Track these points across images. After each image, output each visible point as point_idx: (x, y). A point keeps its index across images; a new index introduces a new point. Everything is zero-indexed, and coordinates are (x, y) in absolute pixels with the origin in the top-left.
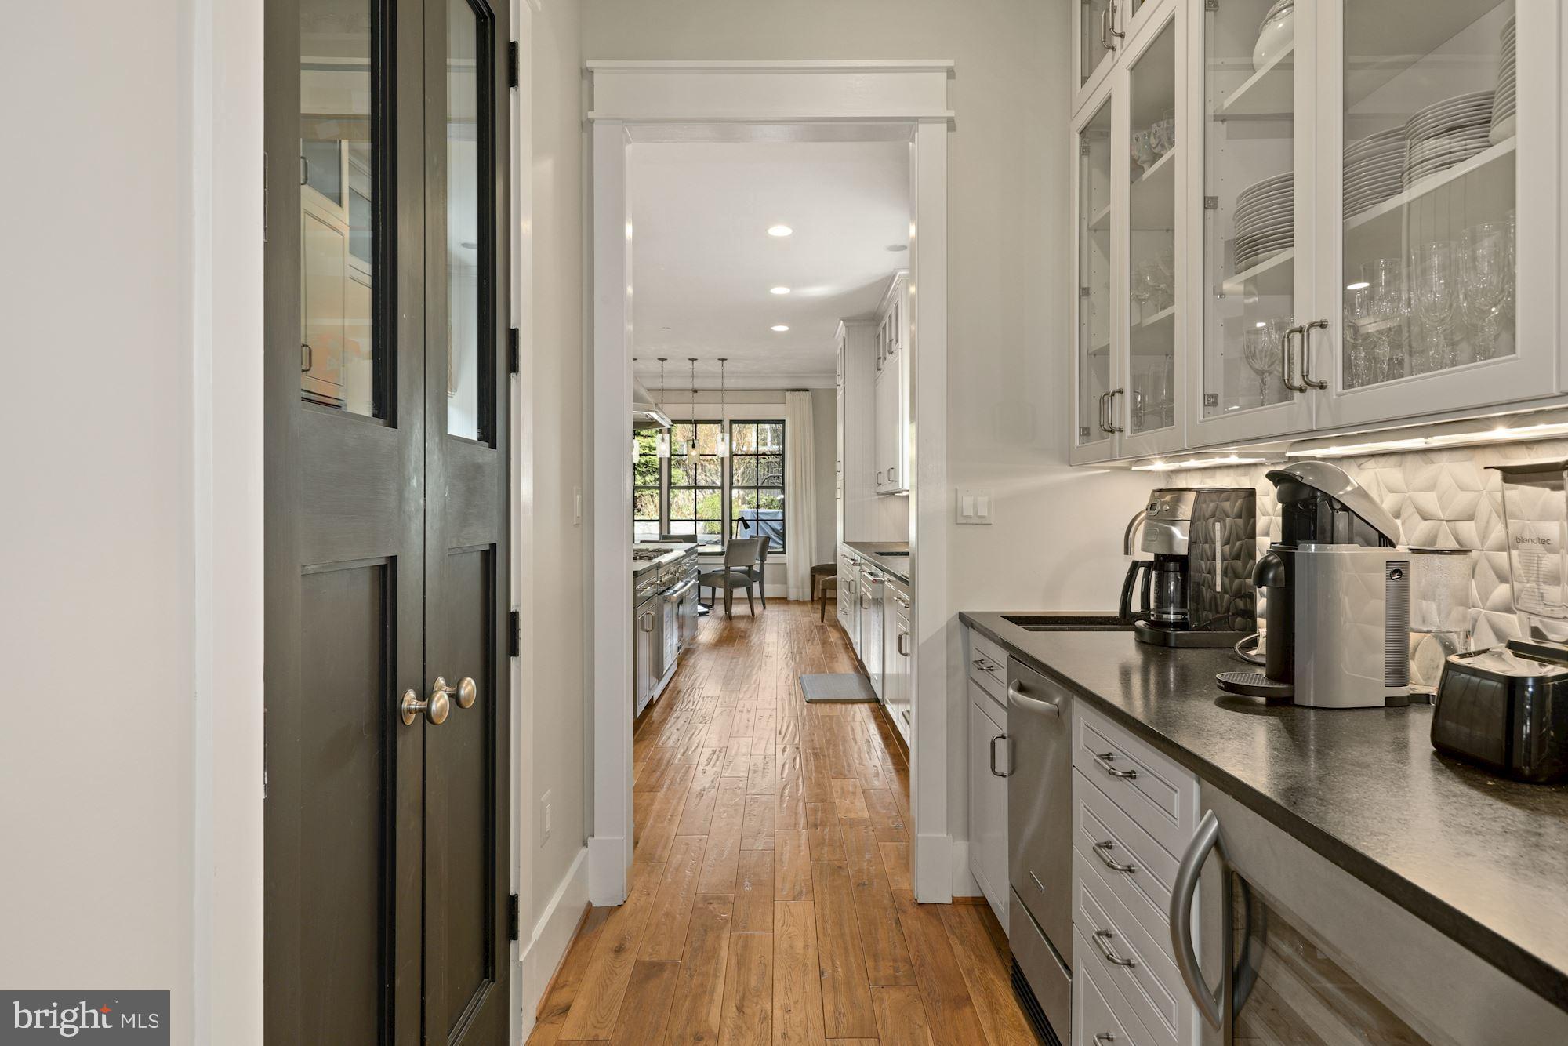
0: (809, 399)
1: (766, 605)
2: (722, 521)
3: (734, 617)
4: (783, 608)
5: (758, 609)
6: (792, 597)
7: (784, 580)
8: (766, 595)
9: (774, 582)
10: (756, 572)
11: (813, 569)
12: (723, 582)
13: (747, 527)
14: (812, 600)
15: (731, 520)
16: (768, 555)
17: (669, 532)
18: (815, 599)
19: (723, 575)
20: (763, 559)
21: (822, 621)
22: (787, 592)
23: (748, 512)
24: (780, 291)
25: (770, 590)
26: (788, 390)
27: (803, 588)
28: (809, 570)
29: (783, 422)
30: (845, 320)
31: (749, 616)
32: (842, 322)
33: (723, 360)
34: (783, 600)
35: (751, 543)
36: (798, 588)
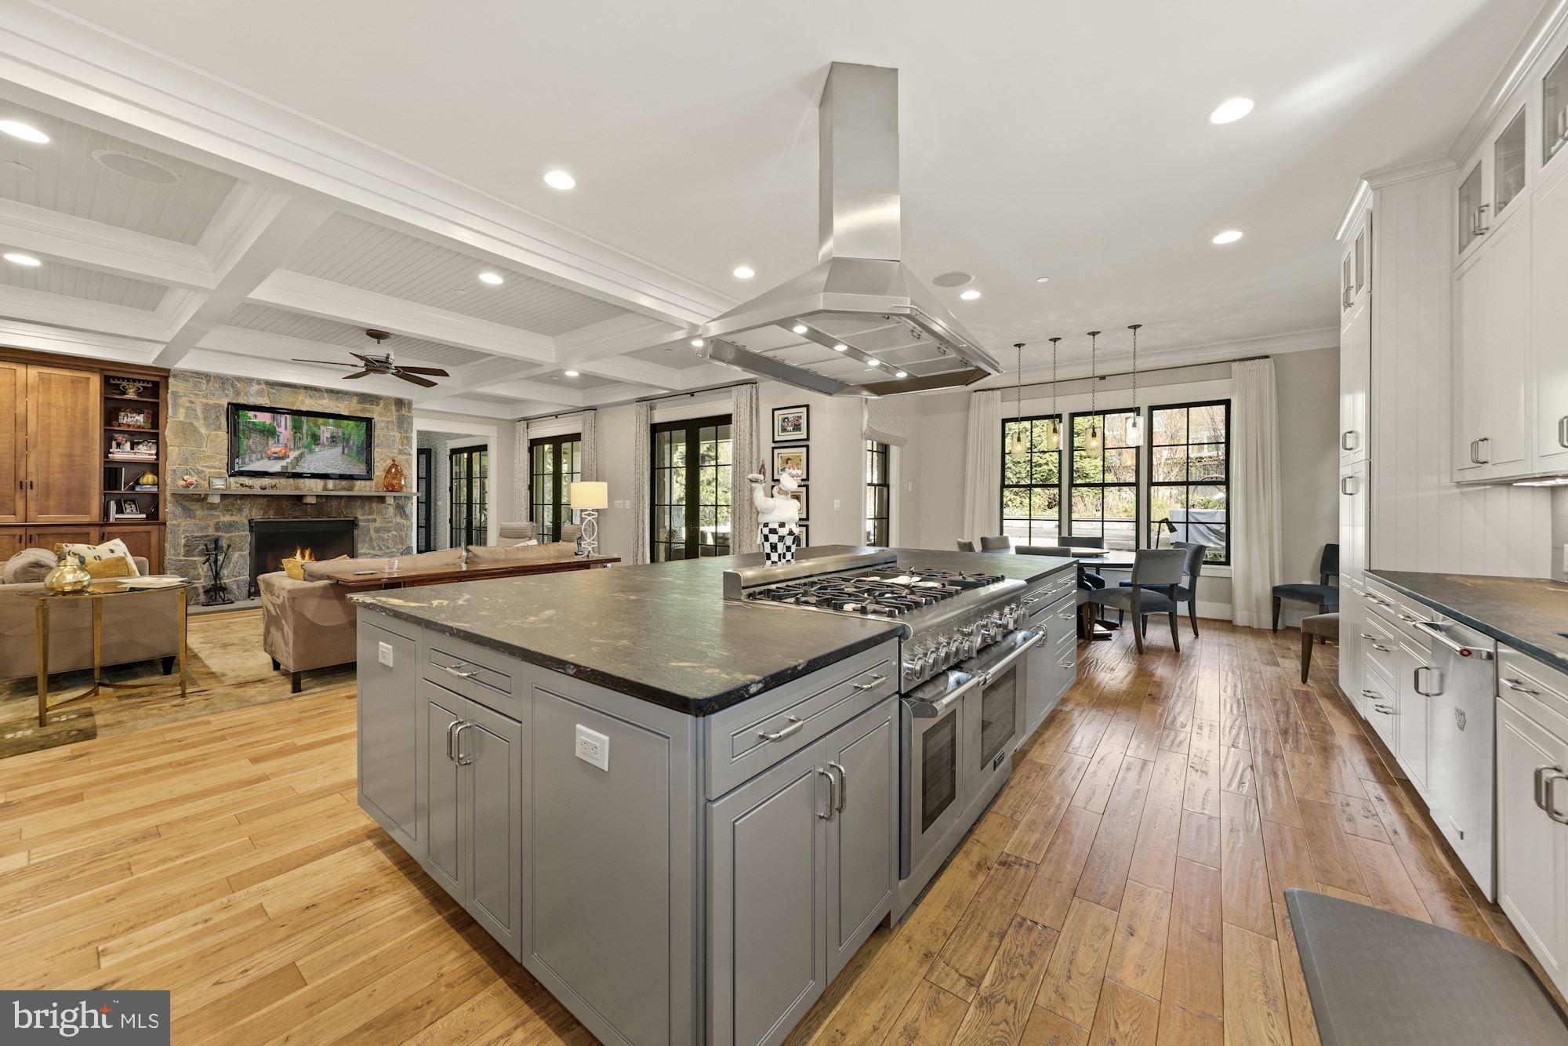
0: (1270, 369)
1: (1200, 632)
2: (1137, 522)
3: (1148, 648)
4: (1226, 639)
5: (1185, 636)
6: (1241, 619)
7: (1228, 598)
8: (1199, 614)
9: (1212, 598)
10: (1184, 589)
11: (1275, 590)
12: (1129, 604)
13: (1172, 530)
14: (1275, 629)
15: (1149, 522)
16: (1203, 566)
17: (1070, 533)
18: (1280, 626)
19: (1129, 594)
20: (1194, 573)
21: (1304, 681)
22: (1233, 614)
23: (1177, 511)
24: (1232, 111)
25: (1203, 609)
26: (1235, 361)
27: (1258, 612)
28: (1269, 590)
29: (1227, 403)
30: (1369, 176)
31: (1170, 650)
32: (1365, 183)
33: (1135, 327)
34: (1227, 625)
35: (1174, 555)
36: (1250, 610)
